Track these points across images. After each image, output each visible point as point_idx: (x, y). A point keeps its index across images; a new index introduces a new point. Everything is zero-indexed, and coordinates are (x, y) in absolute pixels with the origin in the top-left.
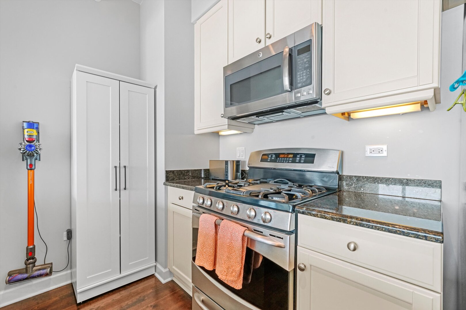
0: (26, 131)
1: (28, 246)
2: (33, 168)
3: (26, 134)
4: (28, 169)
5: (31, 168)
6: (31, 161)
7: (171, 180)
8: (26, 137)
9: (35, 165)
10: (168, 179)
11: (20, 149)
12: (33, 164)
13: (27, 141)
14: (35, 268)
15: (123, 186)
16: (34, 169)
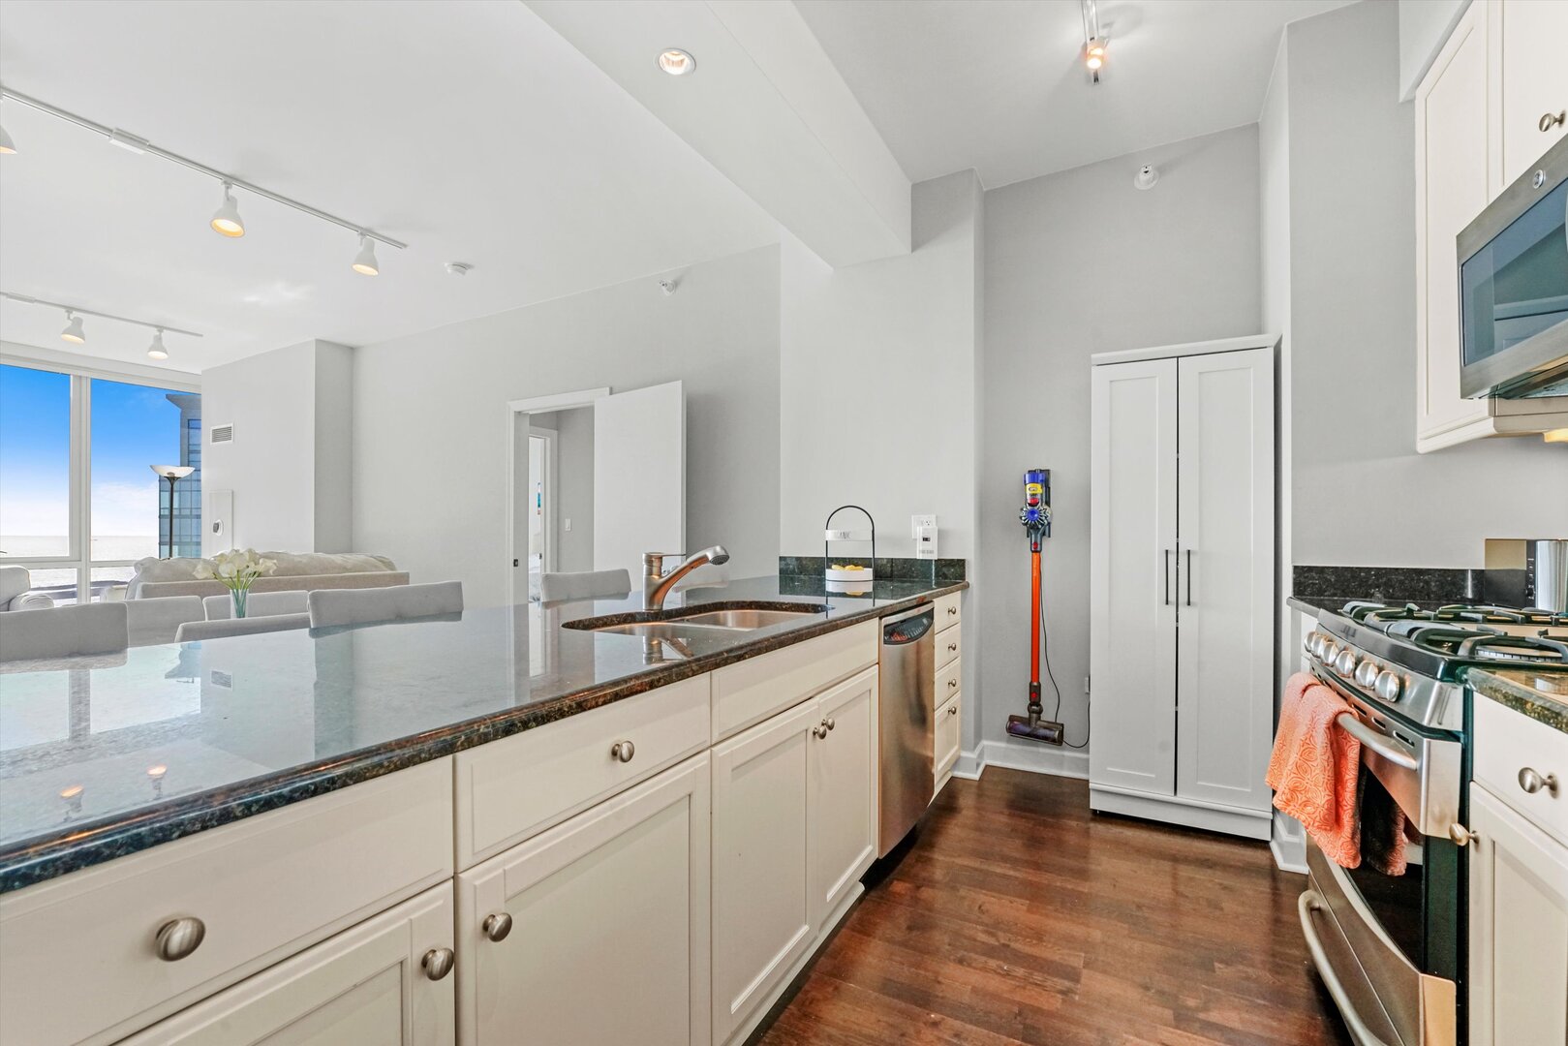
0: (1028, 486)
1: (1032, 682)
2: (1039, 549)
3: (1028, 492)
4: (1033, 552)
5: (1036, 550)
6: (1036, 537)
7: (1311, 594)
8: (1028, 497)
9: (1041, 544)
10: (1299, 591)
11: (1021, 518)
12: (1039, 542)
13: (1030, 505)
14: (1039, 722)
15: (1183, 598)
16: (1040, 552)
